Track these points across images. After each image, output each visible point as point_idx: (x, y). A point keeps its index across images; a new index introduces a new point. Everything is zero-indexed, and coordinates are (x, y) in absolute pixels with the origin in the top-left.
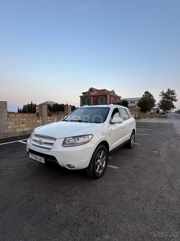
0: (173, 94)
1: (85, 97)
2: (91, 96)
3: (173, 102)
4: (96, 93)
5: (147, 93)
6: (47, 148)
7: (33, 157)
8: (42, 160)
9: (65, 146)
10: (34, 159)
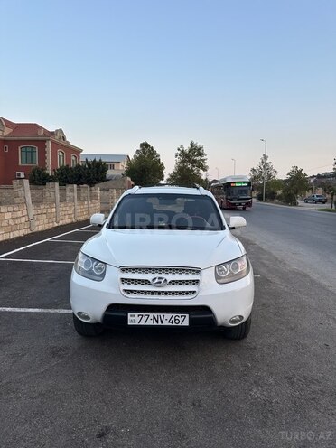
0: (201, 154)
3: (201, 171)
5: (145, 145)
6: (183, 293)
7: (144, 319)
8: (181, 320)
9: (221, 281)
10: (150, 323)
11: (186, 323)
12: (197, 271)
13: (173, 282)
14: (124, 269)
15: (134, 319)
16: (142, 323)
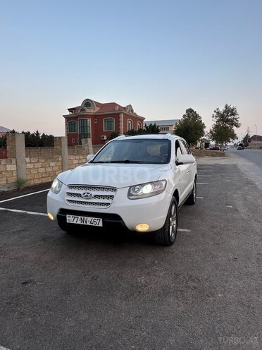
0: (233, 114)
1: (76, 118)
2: (88, 116)
3: (234, 128)
4: (97, 109)
5: (190, 111)
6: (102, 204)
7: (76, 219)
8: (98, 222)
9: (131, 197)
10: (79, 222)
11: (101, 225)
12: (114, 189)
13: (96, 196)
14: (71, 187)
15: (70, 219)
16: (75, 222)
